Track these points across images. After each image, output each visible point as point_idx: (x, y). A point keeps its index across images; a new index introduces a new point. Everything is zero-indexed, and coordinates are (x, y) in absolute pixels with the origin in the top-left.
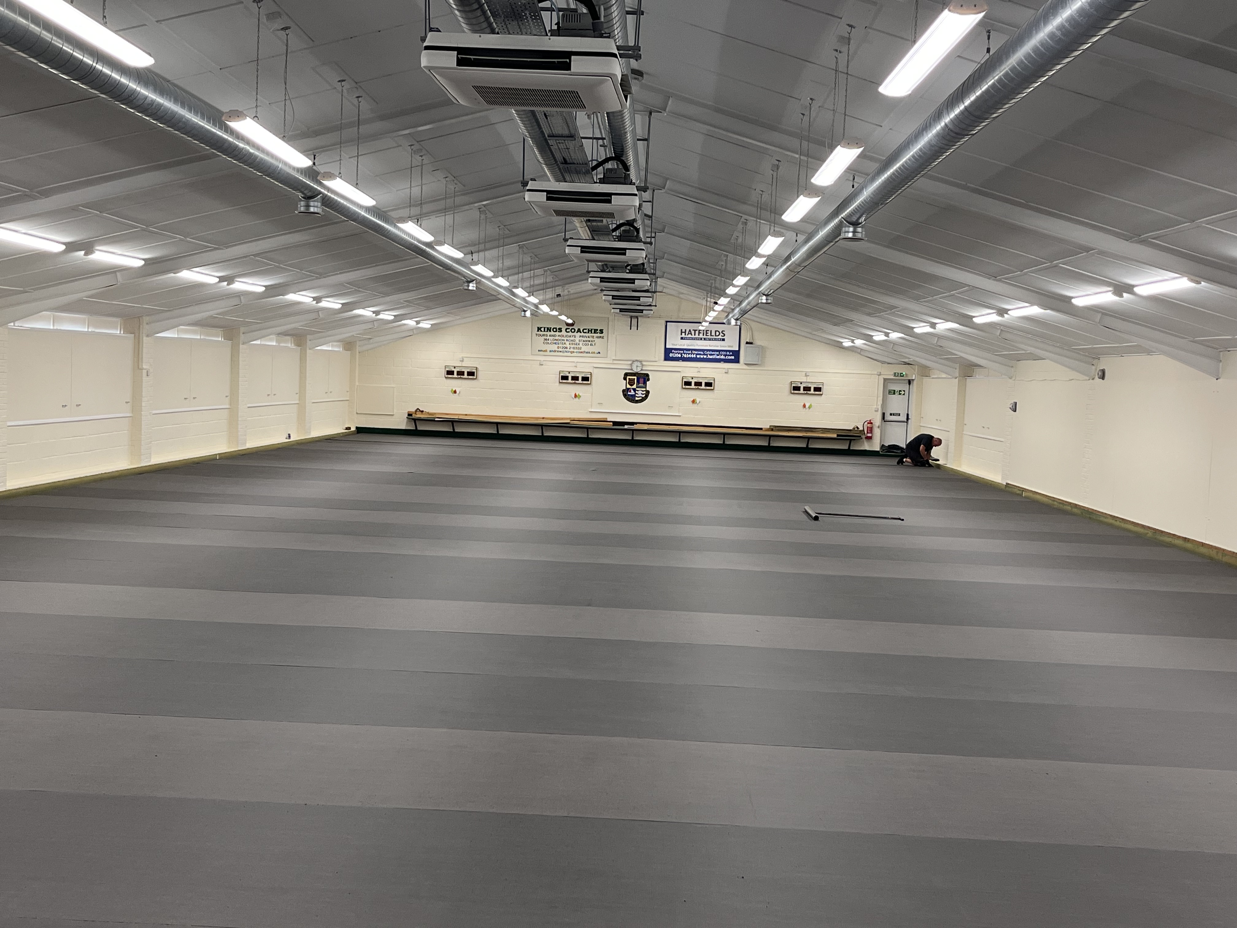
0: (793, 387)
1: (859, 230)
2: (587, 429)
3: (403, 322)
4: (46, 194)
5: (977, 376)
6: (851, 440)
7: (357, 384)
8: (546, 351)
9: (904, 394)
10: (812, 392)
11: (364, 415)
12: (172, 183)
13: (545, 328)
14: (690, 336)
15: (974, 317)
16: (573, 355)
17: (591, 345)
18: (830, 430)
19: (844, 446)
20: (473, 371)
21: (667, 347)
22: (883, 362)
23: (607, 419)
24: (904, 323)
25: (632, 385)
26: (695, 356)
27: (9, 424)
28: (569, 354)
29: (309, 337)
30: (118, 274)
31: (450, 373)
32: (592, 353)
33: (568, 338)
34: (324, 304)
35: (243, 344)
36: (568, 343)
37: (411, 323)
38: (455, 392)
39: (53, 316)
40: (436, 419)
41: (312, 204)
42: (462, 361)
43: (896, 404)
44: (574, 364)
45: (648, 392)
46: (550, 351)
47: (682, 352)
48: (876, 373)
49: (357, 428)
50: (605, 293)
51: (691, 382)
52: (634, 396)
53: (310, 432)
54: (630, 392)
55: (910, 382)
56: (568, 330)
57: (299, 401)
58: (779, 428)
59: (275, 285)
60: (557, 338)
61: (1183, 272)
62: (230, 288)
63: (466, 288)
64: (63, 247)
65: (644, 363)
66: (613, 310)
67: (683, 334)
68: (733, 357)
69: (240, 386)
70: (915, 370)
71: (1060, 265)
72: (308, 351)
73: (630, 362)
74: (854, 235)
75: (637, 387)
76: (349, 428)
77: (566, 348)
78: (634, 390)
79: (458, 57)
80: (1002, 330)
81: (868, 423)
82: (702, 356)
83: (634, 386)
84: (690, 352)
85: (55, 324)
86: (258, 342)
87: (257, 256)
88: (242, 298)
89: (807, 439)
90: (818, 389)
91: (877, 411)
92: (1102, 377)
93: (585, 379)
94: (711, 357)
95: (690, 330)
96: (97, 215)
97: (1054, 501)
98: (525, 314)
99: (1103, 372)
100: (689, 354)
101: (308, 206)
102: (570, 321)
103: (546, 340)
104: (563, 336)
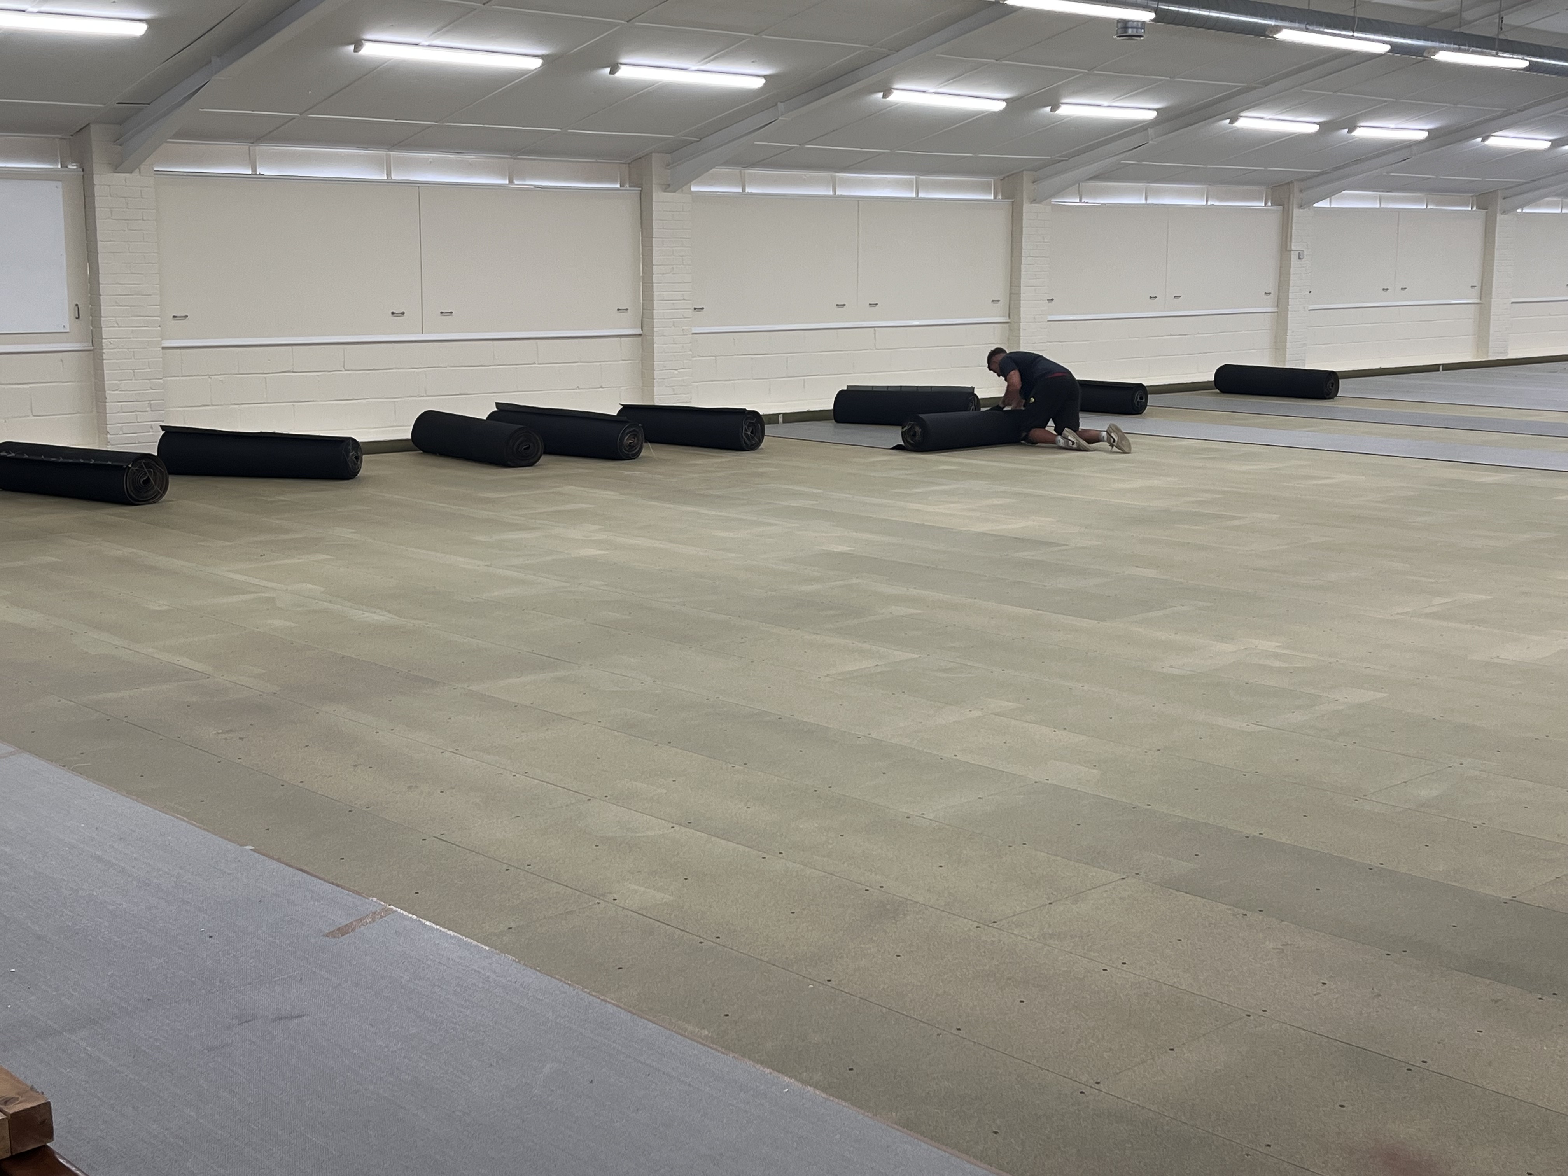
86: (1526, 210)
88: (1497, 156)
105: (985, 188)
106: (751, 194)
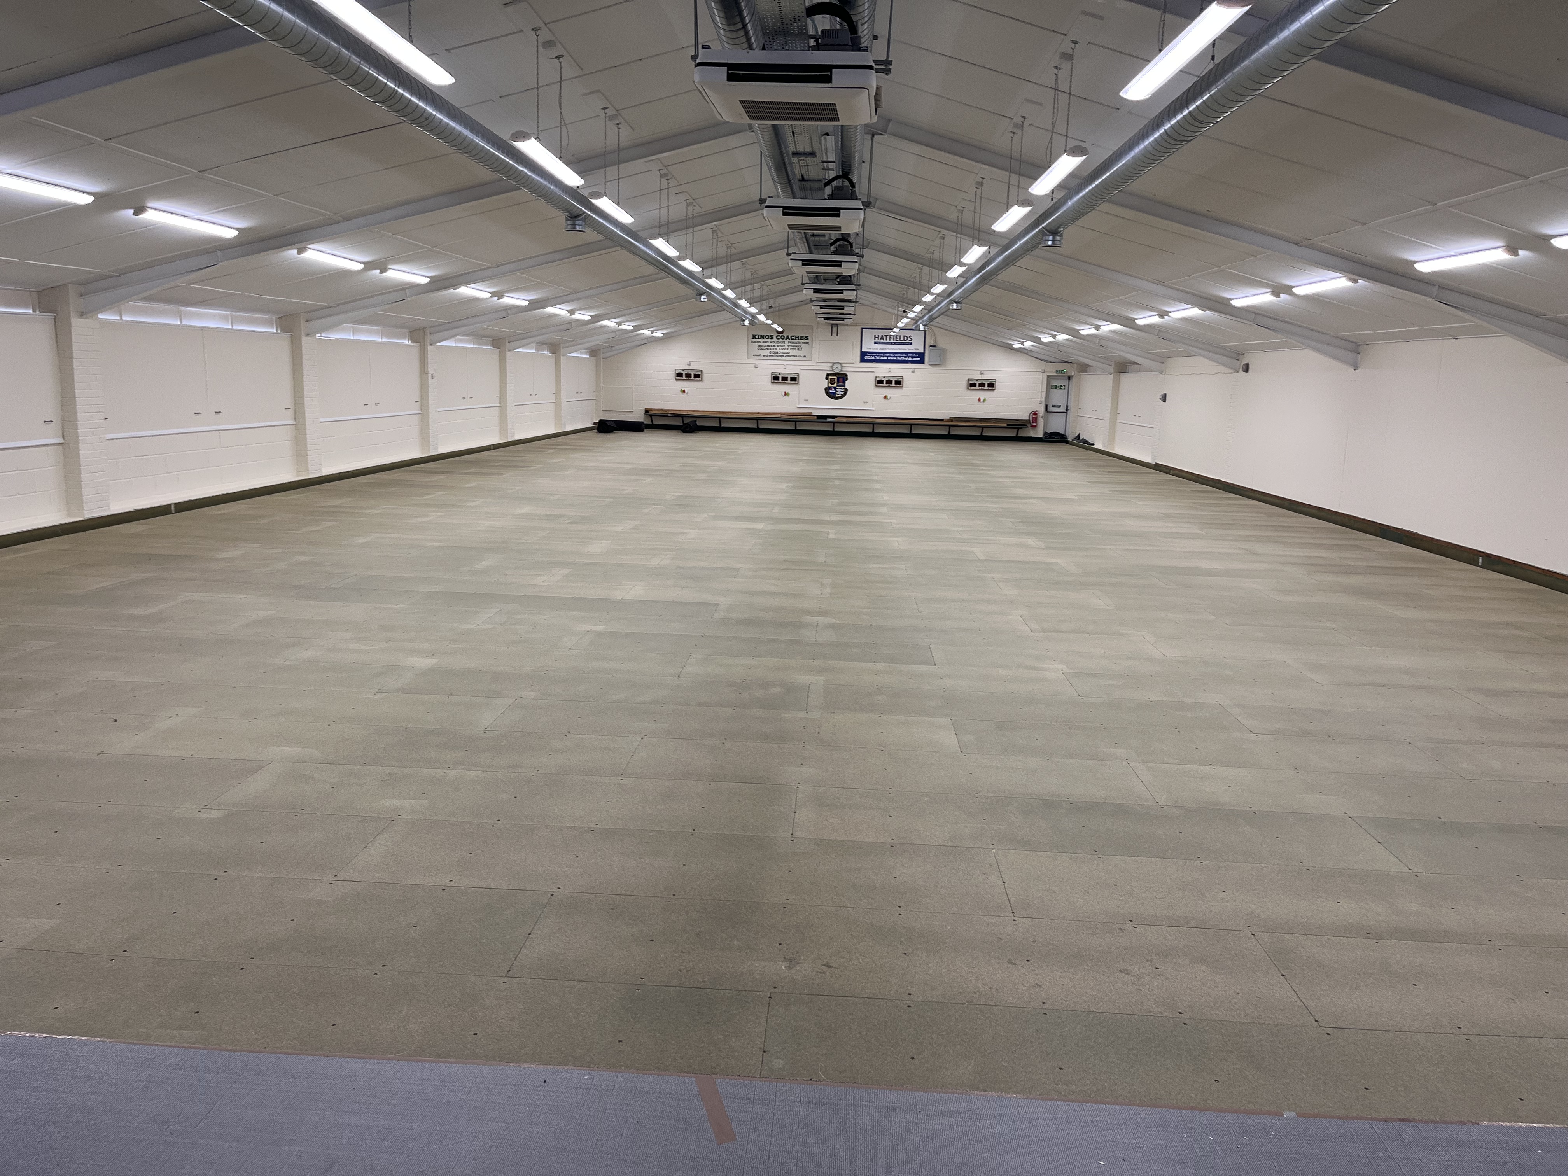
0: (970, 383)
1: (1058, 238)
2: (794, 421)
3: (641, 331)
4: (347, 217)
5: (1133, 372)
6: (1018, 429)
7: (602, 384)
8: (760, 355)
9: (1064, 389)
10: (986, 387)
11: (607, 410)
13: (760, 335)
15: (1137, 319)
16: (783, 358)
17: (798, 350)
18: (1002, 420)
19: (1013, 433)
20: (699, 373)
21: (863, 350)
22: (1047, 361)
23: (811, 413)
25: (832, 384)
26: (886, 358)
27: (321, 420)
28: (780, 358)
30: (408, 290)
31: (680, 375)
32: (799, 357)
33: (779, 344)
34: (576, 316)
36: (778, 348)
37: (646, 332)
38: (684, 391)
39: (353, 328)
40: (668, 415)
41: (577, 222)
42: (690, 365)
43: (1058, 397)
44: (784, 367)
45: (846, 390)
46: (764, 356)
47: (876, 355)
48: (1041, 370)
51: (883, 380)
52: (834, 393)
54: (831, 390)
55: (1069, 378)
56: (779, 337)
57: (556, 399)
58: (958, 419)
59: (538, 299)
60: (769, 344)
61: (1343, 272)
62: (499, 303)
63: (698, 300)
65: (844, 365)
66: (818, 319)
67: (877, 339)
68: (919, 359)
69: (508, 388)
70: (1075, 368)
72: (562, 358)
73: (831, 365)
75: (837, 386)
77: (777, 352)
78: (835, 388)
80: (1163, 330)
81: (1033, 414)
82: (892, 358)
83: (835, 385)
85: (354, 335)
86: (520, 350)
87: (524, 274)
89: (982, 428)
90: (991, 385)
91: (1041, 403)
92: (1245, 370)
93: (793, 379)
94: (900, 359)
95: (882, 336)
98: (744, 323)
99: (1248, 365)
100: (881, 356)
101: (574, 225)
102: (780, 329)
103: (760, 346)
104: (775, 342)
105: (269, 323)
106: (127, 321)
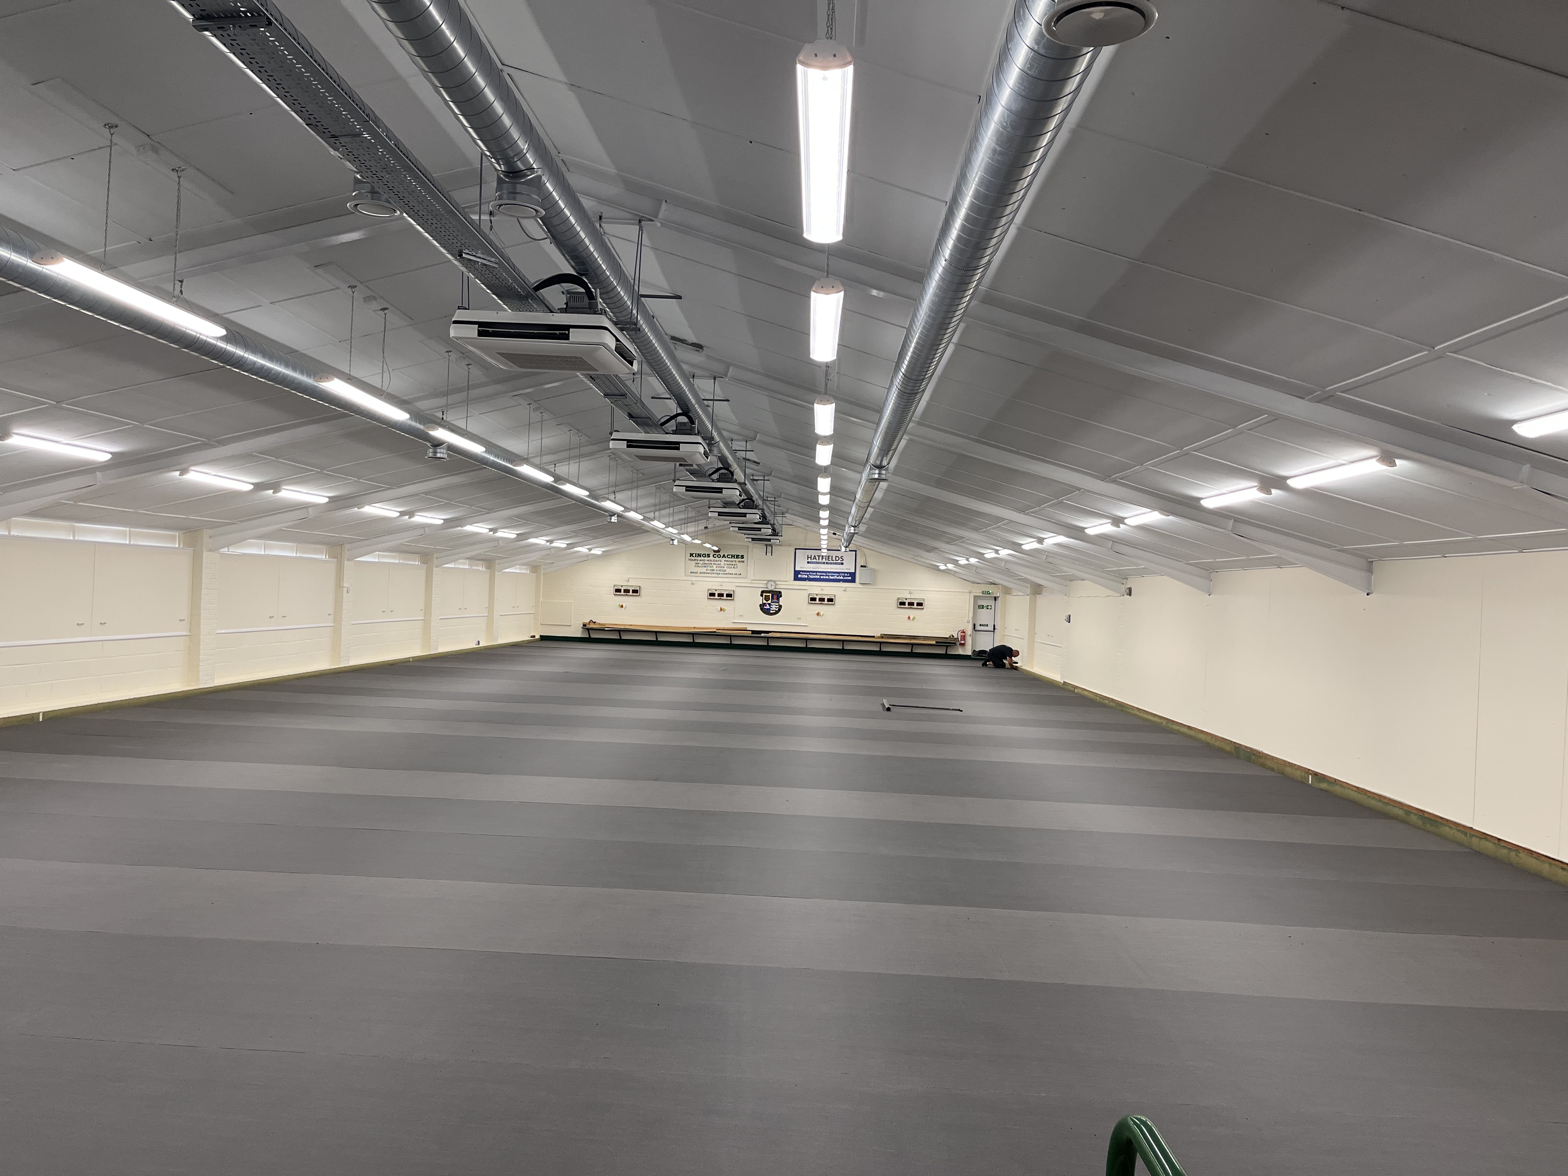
0: (900, 602)
1: (884, 472)
2: (731, 636)
3: (576, 549)
4: (222, 443)
5: (1045, 594)
6: (947, 646)
7: (541, 600)
8: (697, 573)
9: (991, 609)
10: (915, 606)
11: (548, 626)
12: (327, 434)
13: (696, 554)
14: (815, 560)
15: (1023, 544)
16: (719, 576)
17: (734, 568)
18: (932, 638)
19: (942, 651)
20: (637, 589)
21: (796, 569)
22: (974, 583)
23: (747, 628)
24: (977, 550)
25: (767, 601)
26: (819, 577)
27: (219, 631)
28: (716, 575)
29: (497, 562)
30: (310, 509)
31: (618, 591)
32: (735, 574)
33: (715, 563)
34: (500, 534)
35: (436, 567)
36: (715, 566)
37: (583, 550)
38: (622, 606)
39: (265, 544)
40: (606, 629)
41: (438, 451)
42: (628, 581)
43: (985, 617)
44: (720, 584)
45: (781, 606)
46: (700, 573)
47: (809, 573)
48: (967, 591)
49: (541, 636)
50: (732, 525)
51: (816, 598)
52: (769, 610)
53: (497, 640)
54: (766, 606)
55: (995, 599)
56: (715, 556)
57: (488, 613)
58: (889, 636)
59: (453, 518)
60: (706, 562)
61: (1153, 508)
62: (412, 522)
63: (609, 520)
64: (252, 487)
65: (777, 583)
66: (746, 540)
67: (809, 559)
68: (850, 578)
69: (433, 602)
70: (999, 589)
71: (1065, 501)
72: (497, 573)
73: (766, 582)
74: (879, 477)
75: (772, 602)
76: (534, 636)
77: (714, 570)
78: (769, 604)
79: (478, 330)
80: (1047, 556)
81: (961, 632)
82: (824, 577)
83: (769, 602)
84: (815, 574)
85: (266, 550)
86: (450, 565)
87: (428, 495)
88: (426, 529)
89: (911, 646)
90: (920, 604)
91: (969, 622)
92: (1129, 594)
93: (729, 595)
94: (832, 578)
95: (815, 556)
96: (274, 461)
97: (1096, 696)
98: (673, 543)
99: (1130, 589)
100: (814, 575)
101: (435, 453)
102: (716, 549)
103: (696, 563)
104: (711, 561)
106: (15, 536)
